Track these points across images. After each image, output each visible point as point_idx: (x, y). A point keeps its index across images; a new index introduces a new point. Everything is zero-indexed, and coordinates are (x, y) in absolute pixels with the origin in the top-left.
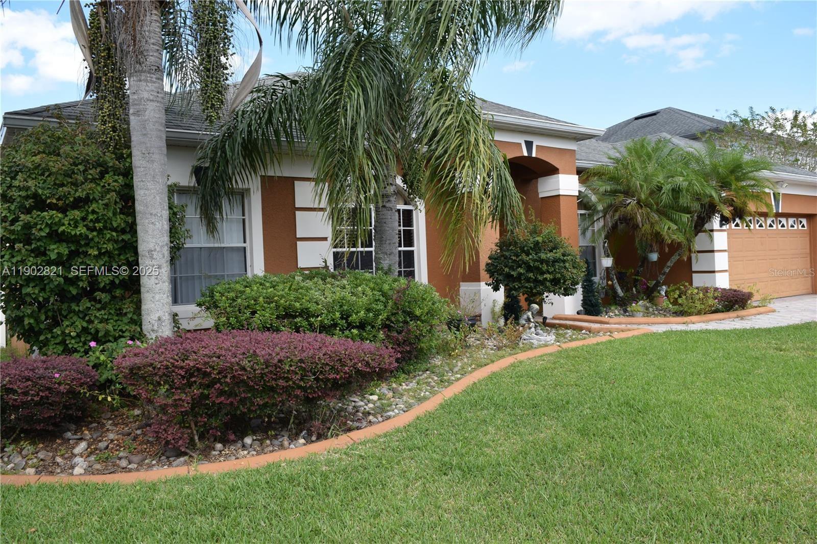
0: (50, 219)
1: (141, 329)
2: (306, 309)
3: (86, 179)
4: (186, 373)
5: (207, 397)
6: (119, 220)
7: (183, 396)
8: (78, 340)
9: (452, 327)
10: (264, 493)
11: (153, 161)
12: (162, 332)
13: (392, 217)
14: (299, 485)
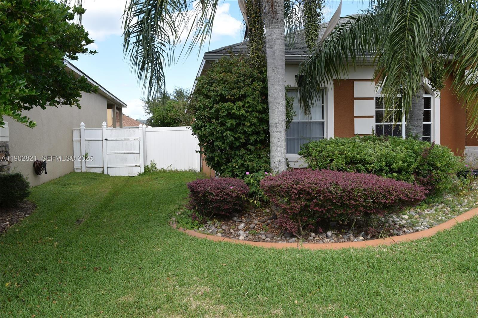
0: (227, 107)
1: (270, 167)
2: (364, 159)
3: (244, 85)
4: (298, 192)
5: (308, 206)
6: (260, 106)
7: (296, 205)
8: (239, 170)
9: (461, 176)
10: (343, 265)
11: (278, 73)
12: (281, 168)
13: (420, 102)
14: (363, 263)
